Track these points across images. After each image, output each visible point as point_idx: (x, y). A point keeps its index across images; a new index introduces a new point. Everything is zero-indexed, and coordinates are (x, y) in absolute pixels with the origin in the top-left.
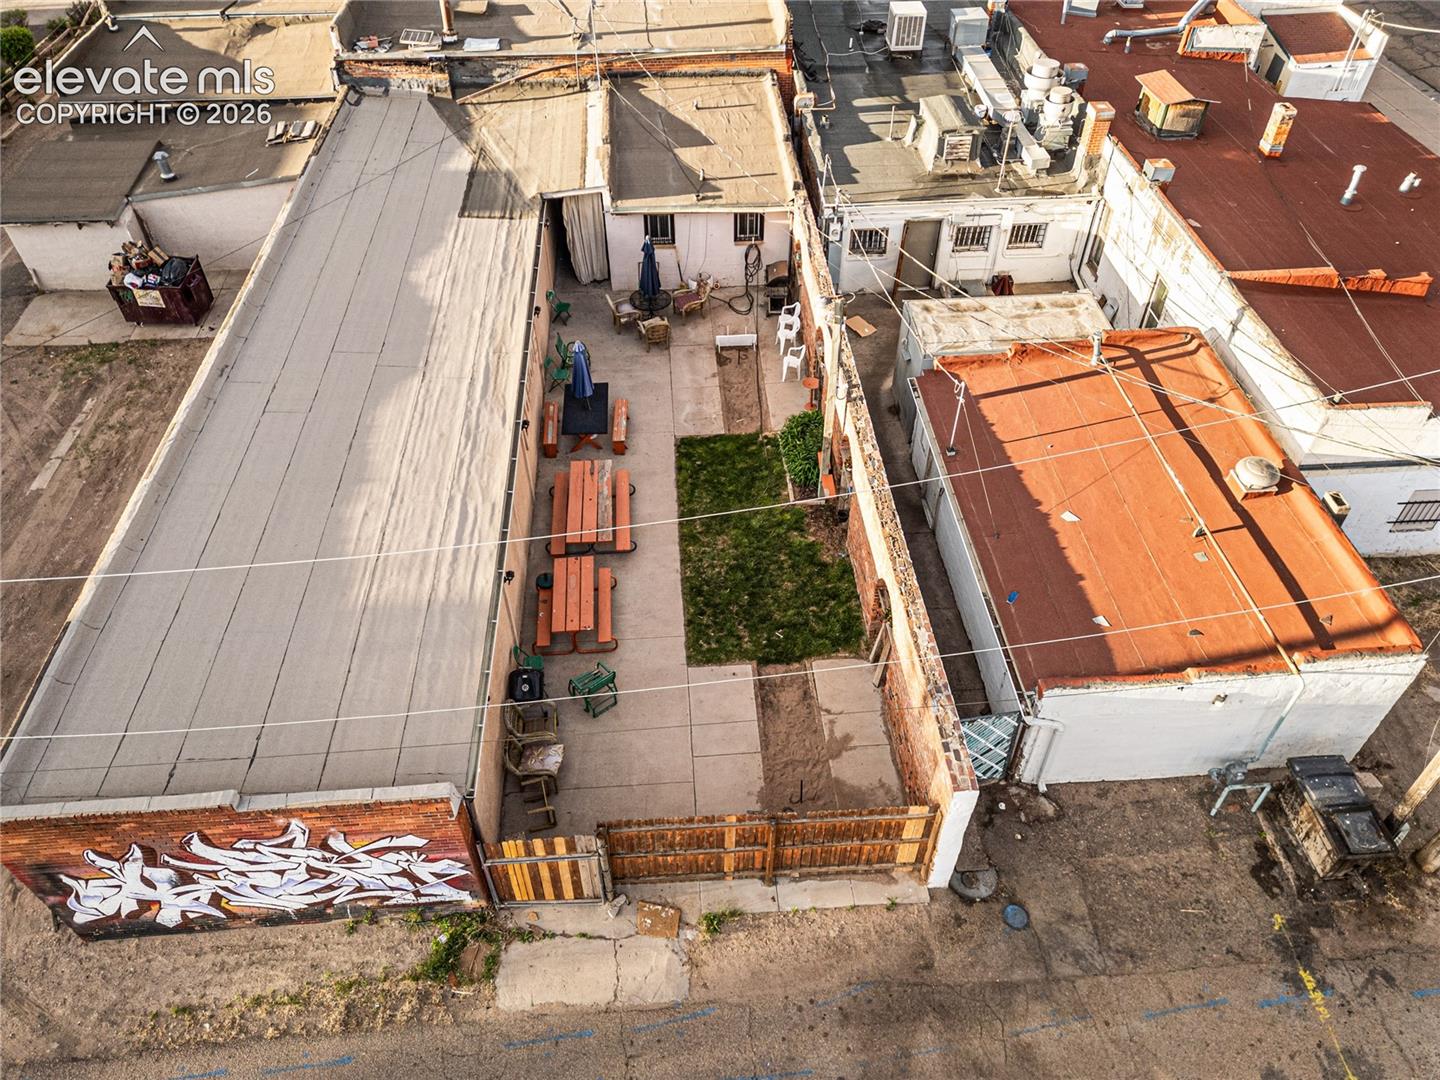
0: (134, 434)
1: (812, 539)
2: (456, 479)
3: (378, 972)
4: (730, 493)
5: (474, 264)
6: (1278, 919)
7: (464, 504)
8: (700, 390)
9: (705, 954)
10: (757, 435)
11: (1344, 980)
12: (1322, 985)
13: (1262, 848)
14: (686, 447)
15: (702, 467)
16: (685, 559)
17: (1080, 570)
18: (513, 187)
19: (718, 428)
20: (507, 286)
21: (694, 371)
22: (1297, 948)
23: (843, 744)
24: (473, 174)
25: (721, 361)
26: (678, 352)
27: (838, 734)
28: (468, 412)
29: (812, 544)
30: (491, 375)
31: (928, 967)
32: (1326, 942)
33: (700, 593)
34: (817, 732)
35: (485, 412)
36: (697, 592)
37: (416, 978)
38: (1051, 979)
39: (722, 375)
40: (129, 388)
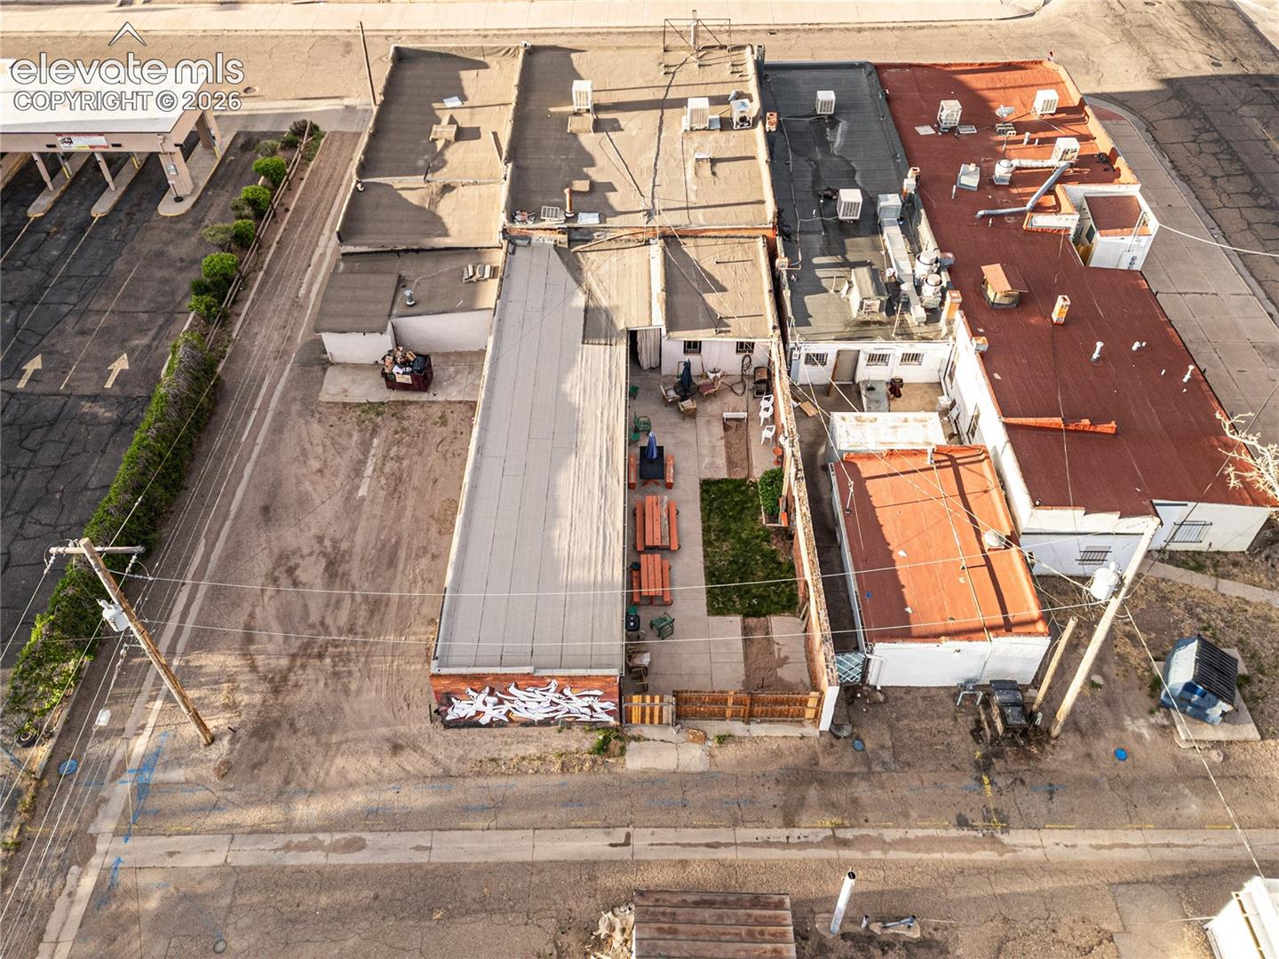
0: (405, 463)
1: (774, 547)
2: (599, 517)
3: (574, 750)
4: (730, 517)
5: (594, 379)
6: (978, 754)
7: (604, 532)
8: (713, 448)
9: (716, 752)
10: (746, 479)
11: (1001, 781)
12: (991, 783)
13: (978, 722)
14: (706, 485)
15: (715, 499)
16: (706, 556)
17: (903, 583)
18: (611, 322)
19: (723, 474)
20: (613, 395)
21: (710, 434)
22: (984, 766)
23: (784, 661)
24: (586, 310)
25: (726, 428)
26: (701, 420)
27: (782, 655)
28: (601, 477)
29: (774, 551)
30: (610, 453)
31: (817, 764)
32: (998, 765)
33: (714, 575)
34: (772, 653)
35: (609, 477)
36: (711, 575)
37: (590, 753)
38: (870, 772)
39: (726, 438)
40: (396, 433)
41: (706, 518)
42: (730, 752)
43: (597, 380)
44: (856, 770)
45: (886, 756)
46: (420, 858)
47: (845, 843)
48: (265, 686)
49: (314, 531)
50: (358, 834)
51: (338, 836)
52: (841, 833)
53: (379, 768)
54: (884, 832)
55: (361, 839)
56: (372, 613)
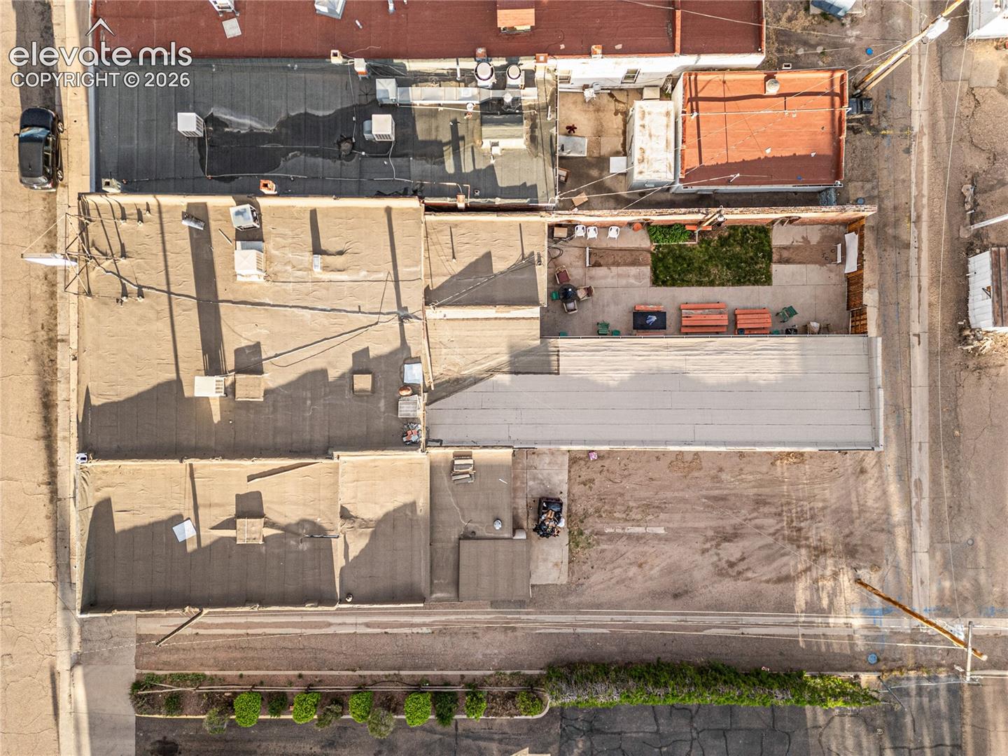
4: (688, 266)
5: (602, 363)
6: (868, 133)
8: (619, 276)
10: (651, 253)
11: (884, 124)
12: (885, 129)
14: (657, 281)
15: (671, 276)
16: (723, 285)
19: (647, 270)
21: (605, 277)
22: (876, 131)
23: (805, 239)
24: (511, 373)
25: (597, 265)
27: (802, 240)
29: (720, 238)
31: (873, 227)
32: (874, 123)
33: (739, 280)
34: (799, 246)
36: (739, 282)
38: (878, 196)
40: (600, 516)
41: (689, 283)
43: (602, 361)
45: (868, 186)
46: (926, 447)
47: (919, 217)
48: (822, 559)
49: (698, 557)
50: (913, 483)
51: (913, 494)
52: (913, 218)
53: (875, 479)
54: (913, 194)
55: (915, 481)
56: (765, 503)
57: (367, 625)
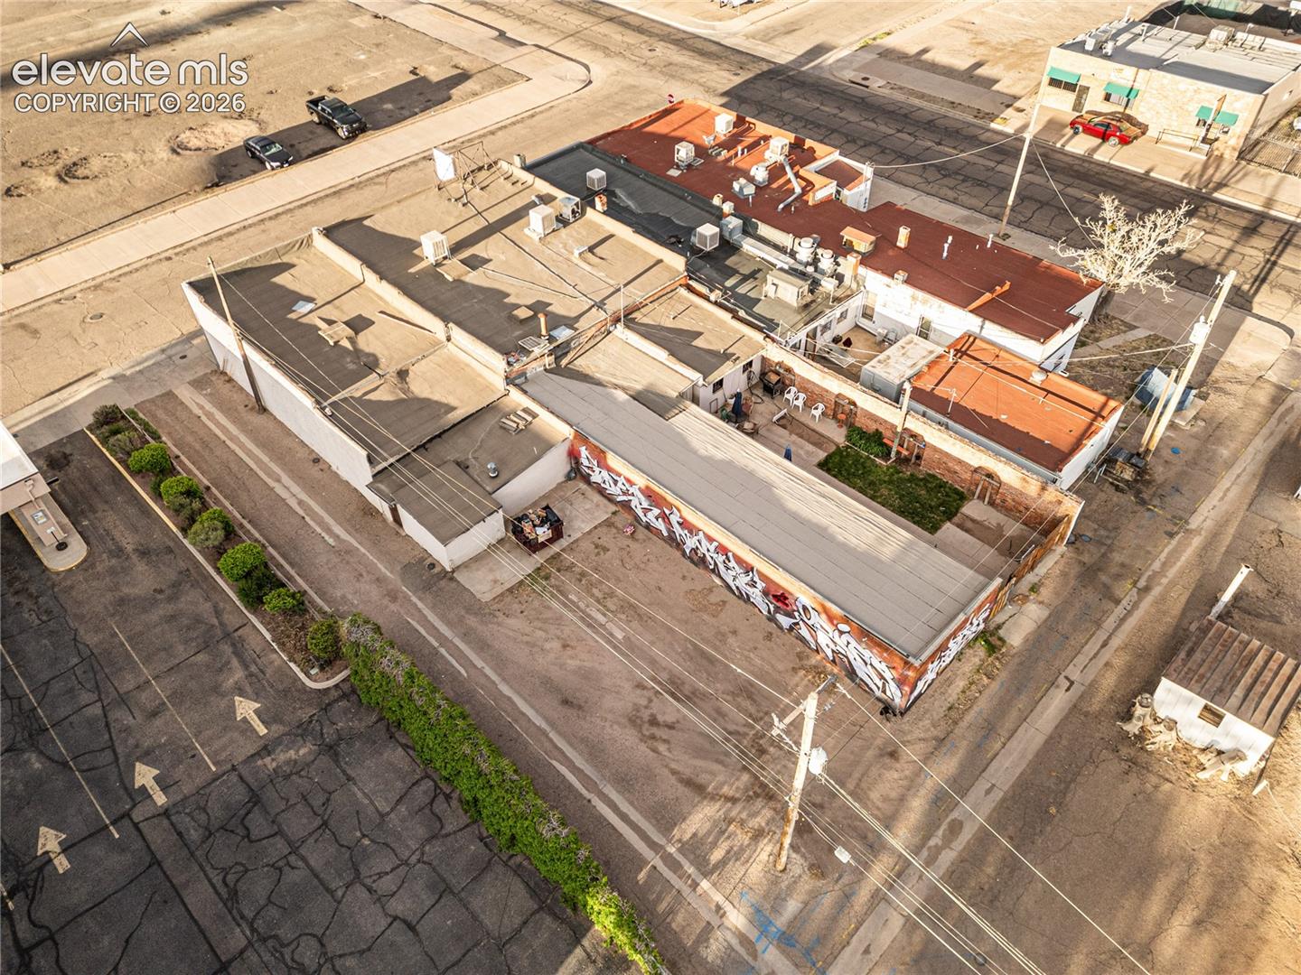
0: (619, 594)
1: (908, 473)
4: (862, 474)
6: (1132, 498)
9: (1040, 599)
10: (839, 448)
11: (1156, 502)
12: (1154, 507)
14: (824, 467)
15: (840, 471)
16: (884, 505)
17: (1025, 431)
18: (662, 396)
19: (822, 454)
20: (734, 438)
22: (1142, 502)
23: (1001, 527)
24: (631, 396)
25: (783, 427)
26: (763, 432)
27: (995, 525)
28: (809, 490)
30: (790, 472)
31: (1084, 563)
32: (1145, 496)
34: (989, 528)
35: (813, 487)
36: (902, 512)
37: (990, 656)
38: (1109, 546)
39: (792, 433)
41: (852, 485)
42: (1045, 593)
43: (712, 436)
44: (1103, 551)
45: (1102, 532)
50: (949, 820)
52: (1142, 583)
54: (1153, 568)
55: (953, 820)
57: (300, 503)
